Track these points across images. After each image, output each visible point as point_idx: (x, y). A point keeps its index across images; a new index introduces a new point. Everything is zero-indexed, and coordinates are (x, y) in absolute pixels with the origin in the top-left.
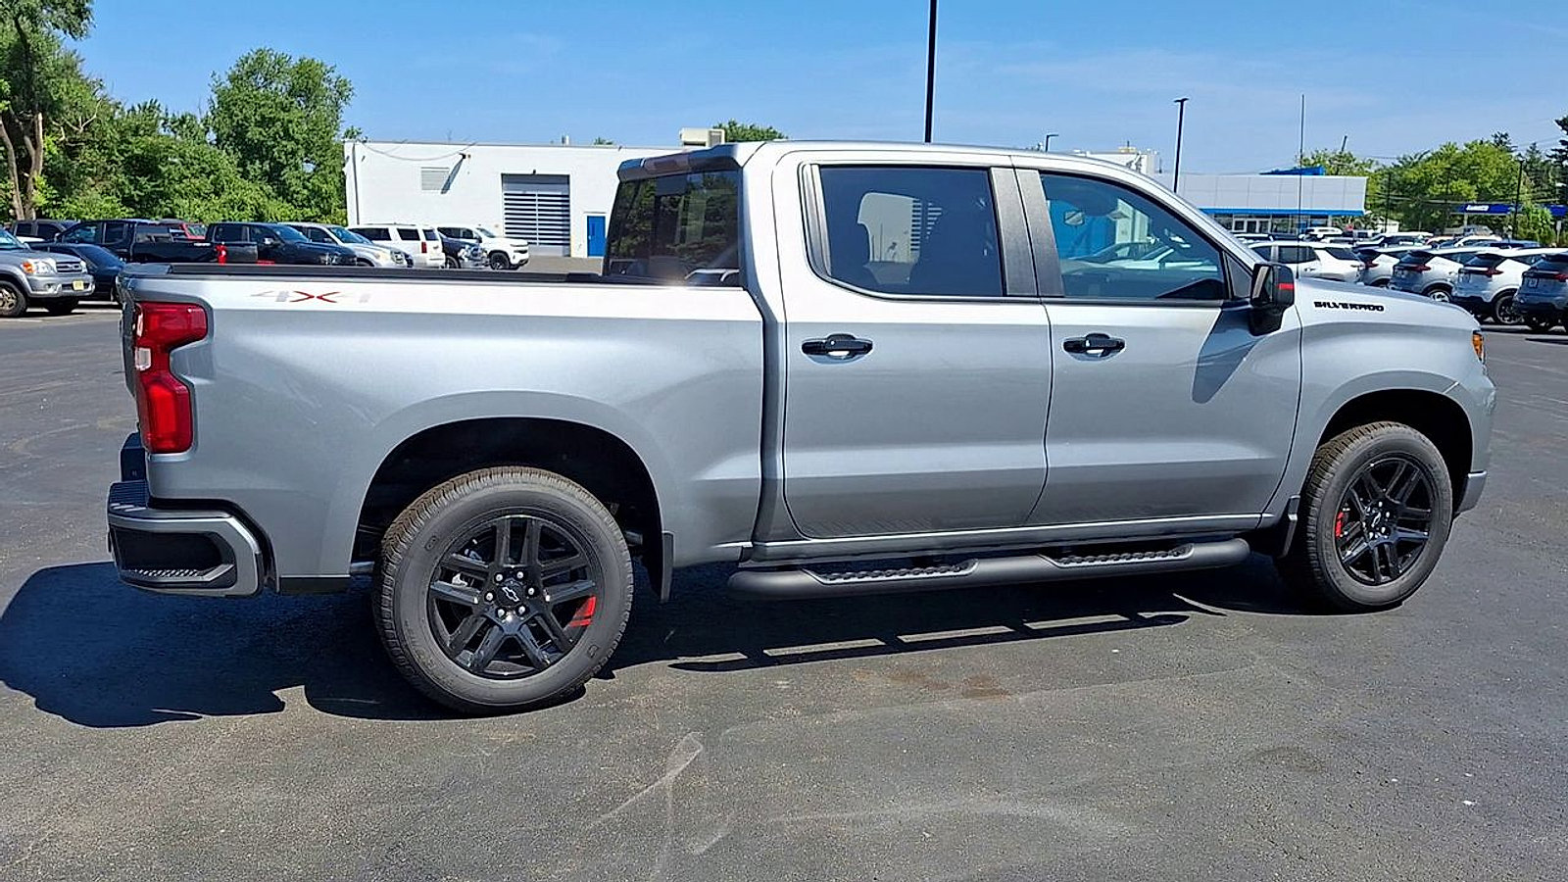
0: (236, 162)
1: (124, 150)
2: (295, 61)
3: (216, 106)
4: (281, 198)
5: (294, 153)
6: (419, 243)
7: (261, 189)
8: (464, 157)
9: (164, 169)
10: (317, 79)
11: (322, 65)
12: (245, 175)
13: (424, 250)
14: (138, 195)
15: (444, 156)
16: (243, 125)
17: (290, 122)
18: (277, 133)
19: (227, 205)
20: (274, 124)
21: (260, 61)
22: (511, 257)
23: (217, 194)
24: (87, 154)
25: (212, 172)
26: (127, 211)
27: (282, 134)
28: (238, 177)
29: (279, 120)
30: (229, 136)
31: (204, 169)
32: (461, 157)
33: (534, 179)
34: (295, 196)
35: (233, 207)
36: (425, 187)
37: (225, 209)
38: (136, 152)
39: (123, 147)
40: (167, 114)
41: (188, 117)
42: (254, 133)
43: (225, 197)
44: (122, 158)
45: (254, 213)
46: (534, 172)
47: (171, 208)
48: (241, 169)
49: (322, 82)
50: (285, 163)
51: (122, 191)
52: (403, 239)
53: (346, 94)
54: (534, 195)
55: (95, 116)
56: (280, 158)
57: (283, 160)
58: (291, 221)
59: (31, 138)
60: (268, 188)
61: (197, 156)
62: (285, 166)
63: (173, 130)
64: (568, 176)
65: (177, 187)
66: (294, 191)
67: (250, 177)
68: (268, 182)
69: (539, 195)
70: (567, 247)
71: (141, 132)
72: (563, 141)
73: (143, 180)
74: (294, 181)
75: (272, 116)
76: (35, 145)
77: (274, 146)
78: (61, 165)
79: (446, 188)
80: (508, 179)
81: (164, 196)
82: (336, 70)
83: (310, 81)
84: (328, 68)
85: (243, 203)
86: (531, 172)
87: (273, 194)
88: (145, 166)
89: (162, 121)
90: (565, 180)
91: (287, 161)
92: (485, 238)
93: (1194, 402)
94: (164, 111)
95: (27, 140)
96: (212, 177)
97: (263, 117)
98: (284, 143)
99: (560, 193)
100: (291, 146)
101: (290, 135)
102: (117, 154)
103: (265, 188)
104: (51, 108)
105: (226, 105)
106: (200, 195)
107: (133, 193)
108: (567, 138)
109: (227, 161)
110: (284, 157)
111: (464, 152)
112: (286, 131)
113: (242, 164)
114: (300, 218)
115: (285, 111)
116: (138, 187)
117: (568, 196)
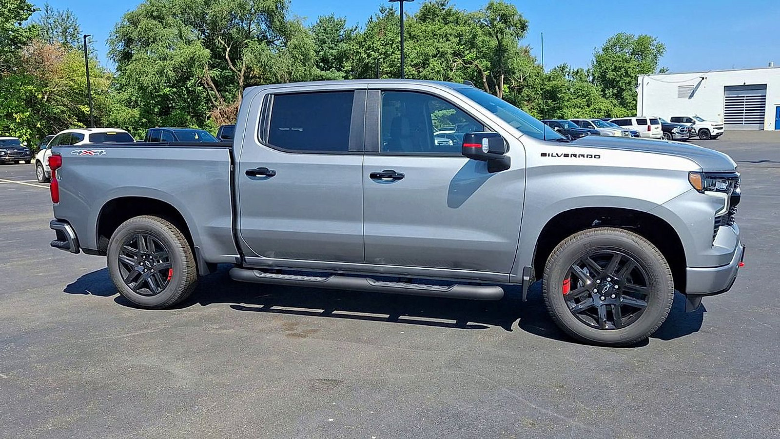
0: (600, 90)
1: (543, 88)
2: (636, 38)
3: (595, 64)
4: (621, 106)
5: (629, 83)
6: (647, 126)
7: (612, 102)
8: (703, 78)
9: (559, 96)
10: (646, 45)
11: (650, 38)
12: (604, 96)
13: (649, 130)
14: (547, 109)
15: (691, 79)
16: (605, 71)
17: (629, 68)
18: (622, 74)
19: (593, 111)
20: (621, 69)
21: (618, 39)
22: (711, 131)
23: (588, 106)
24: (526, 92)
25: (587, 95)
26: (540, 116)
27: (624, 74)
28: (600, 97)
29: (623, 67)
30: (599, 77)
31: (584, 94)
32: (701, 79)
33: (744, 87)
34: (629, 104)
35: (595, 112)
36: (680, 96)
37: (591, 113)
38: (547, 89)
39: (542, 87)
40: (570, 70)
41: (580, 70)
42: (610, 75)
43: (592, 107)
44: (542, 92)
45: (606, 114)
46: (745, 83)
47: (562, 114)
48: (602, 93)
49: (650, 46)
50: (625, 88)
51: (540, 107)
52: (638, 124)
53: (661, 51)
54: (744, 97)
55: (528, 74)
56: (622, 86)
57: (624, 87)
58: (625, 117)
59: (498, 86)
60: (615, 102)
61: (581, 88)
62: (625, 90)
63: (573, 77)
64: (766, 85)
65: (566, 104)
66: (628, 102)
67: (607, 97)
68: (615, 98)
69: (746, 97)
70: (763, 125)
71: (552, 79)
72: (769, 65)
73: (549, 101)
74: (628, 97)
75: (620, 65)
76: (499, 89)
77: (620, 81)
78: (513, 97)
79: (691, 96)
80: (727, 88)
81: (560, 108)
82: (657, 39)
83: (643, 47)
84: (653, 39)
85: (601, 110)
86: (743, 84)
87: (617, 104)
88: (552, 95)
89: (568, 73)
90: (764, 87)
91: (626, 87)
92: (697, 122)
93: (448, 208)
94: (569, 68)
95: (497, 87)
96: (587, 98)
97: (615, 67)
98: (625, 78)
99: (760, 95)
100: (628, 79)
101: (628, 74)
102: (539, 90)
103: (613, 101)
104: (509, 72)
105: (599, 62)
106: (580, 107)
107: (545, 107)
108: (772, 63)
109: (595, 90)
110: (624, 86)
111: (702, 77)
112: (626, 72)
113: (603, 91)
114: (630, 115)
115: (627, 63)
116: (547, 104)
117: (765, 96)
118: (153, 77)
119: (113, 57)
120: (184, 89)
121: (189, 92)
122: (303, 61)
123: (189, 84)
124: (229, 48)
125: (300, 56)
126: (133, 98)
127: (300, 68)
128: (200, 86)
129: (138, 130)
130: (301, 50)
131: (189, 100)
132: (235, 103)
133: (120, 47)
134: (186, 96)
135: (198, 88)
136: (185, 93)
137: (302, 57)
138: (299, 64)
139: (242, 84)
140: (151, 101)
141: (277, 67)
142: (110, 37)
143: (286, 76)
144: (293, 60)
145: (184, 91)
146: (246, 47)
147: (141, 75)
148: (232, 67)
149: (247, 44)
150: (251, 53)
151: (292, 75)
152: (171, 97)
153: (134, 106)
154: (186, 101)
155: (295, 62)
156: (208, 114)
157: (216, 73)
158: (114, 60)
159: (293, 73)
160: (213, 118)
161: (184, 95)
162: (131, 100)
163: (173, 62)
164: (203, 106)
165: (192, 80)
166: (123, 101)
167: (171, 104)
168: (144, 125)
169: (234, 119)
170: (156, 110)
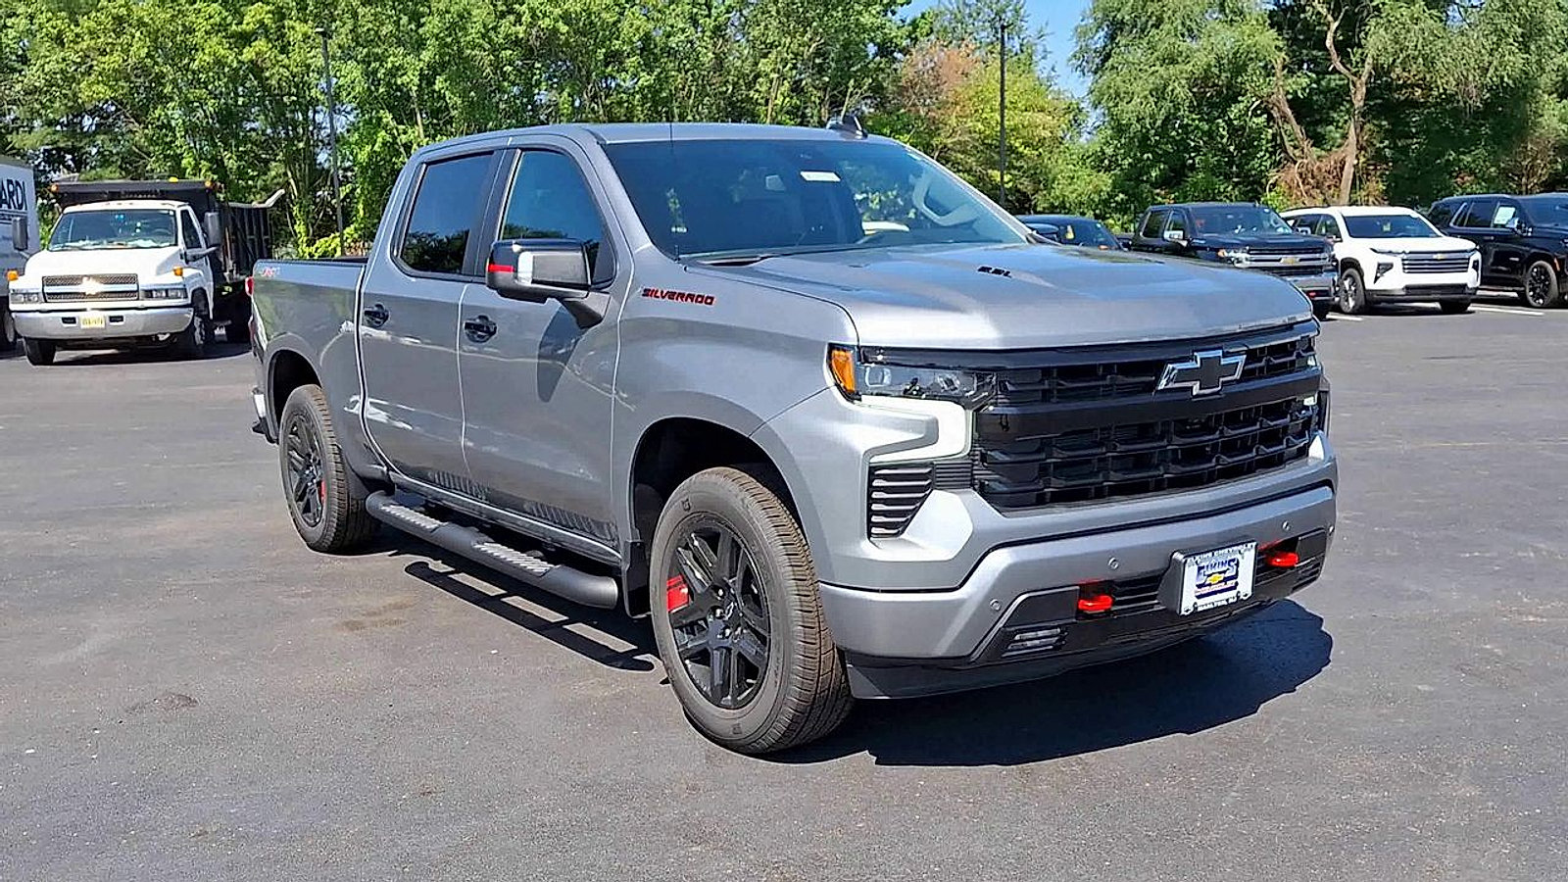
118: (1142, 104)
119: (1080, 66)
120: (1223, 124)
121: (1234, 131)
122: (1521, 39)
123: (1234, 111)
124: (1337, 24)
125: (1516, 27)
126: (1109, 151)
127: (1511, 58)
128: (1258, 116)
129: (1108, 218)
130: (1517, 14)
131: (1232, 148)
132: (1342, 149)
133: (1099, 40)
134: (1225, 140)
135: (1255, 119)
136: (1225, 133)
137: (1520, 30)
138: (1510, 47)
139: (1362, 103)
140: (1145, 156)
141: (1449, 60)
142: (1082, 20)
143: (1471, 78)
144: (1495, 39)
145: (1221, 129)
146: (1376, 16)
147: (1118, 99)
148: (1340, 67)
149: (1379, 10)
150: (1386, 29)
151: (1489, 75)
152: (1192, 144)
153: (1110, 166)
154: (1224, 151)
155: (1498, 45)
156: (1273, 176)
157: (1301, 82)
158: (1083, 71)
159: (1491, 71)
160: (1283, 187)
161: (1222, 137)
162: (1104, 154)
163: (1189, 67)
164: (1261, 161)
165: (1243, 102)
166: (1088, 158)
167: (1190, 158)
168: (1122, 209)
169: (1333, 188)
170: (1154, 174)
